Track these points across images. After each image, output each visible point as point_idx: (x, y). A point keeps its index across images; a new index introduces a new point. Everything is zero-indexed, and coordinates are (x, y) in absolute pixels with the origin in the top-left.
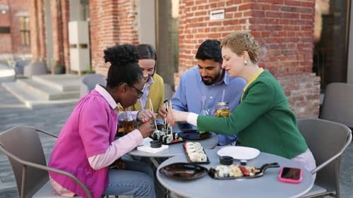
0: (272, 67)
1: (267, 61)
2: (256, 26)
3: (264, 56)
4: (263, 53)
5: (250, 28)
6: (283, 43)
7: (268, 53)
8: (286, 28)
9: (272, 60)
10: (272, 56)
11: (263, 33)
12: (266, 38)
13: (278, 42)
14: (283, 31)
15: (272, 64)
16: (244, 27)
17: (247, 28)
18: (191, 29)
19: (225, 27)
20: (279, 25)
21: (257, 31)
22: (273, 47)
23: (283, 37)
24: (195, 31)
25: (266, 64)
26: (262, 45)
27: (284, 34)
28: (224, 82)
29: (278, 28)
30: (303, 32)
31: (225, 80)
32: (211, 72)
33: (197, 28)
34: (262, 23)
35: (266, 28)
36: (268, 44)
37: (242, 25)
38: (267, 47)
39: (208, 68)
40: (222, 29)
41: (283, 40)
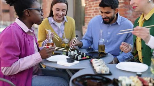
1: (132, 18)
3: (131, 15)
4: (130, 13)
10: (135, 15)
18: (91, 3)
21: (127, 2)
24: (93, 4)
26: (130, 9)
28: (117, 23)
31: (118, 22)
32: (109, 15)
33: (94, 2)
38: (132, 11)
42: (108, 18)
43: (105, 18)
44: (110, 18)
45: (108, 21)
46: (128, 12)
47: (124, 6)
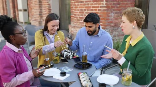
0: (116, 23)
1: (114, 20)
2: (109, 3)
3: (112, 17)
4: (112, 16)
5: (106, 4)
6: (121, 11)
7: (114, 16)
8: (122, 4)
9: (116, 19)
10: (116, 17)
11: (112, 7)
12: (113, 9)
13: (119, 10)
14: (121, 5)
15: (116, 21)
16: (103, 4)
17: (104, 4)
18: (77, 4)
19: (93, 3)
20: (119, 2)
21: (109, 6)
22: (116, 13)
23: (121, 8)
24: (78, 5)
25: (113, 21)
26: (112, 12)
27: (122, 6)
28: (98, 35)
29: (119, 4)
30: (130, 5)
31: (99, 34)
32: (91, 29)
33: (79, 3)
34: (112, 1)
35: (113, 4)
36: (115, 12)
37: (102, 2)
38: (114, 13)
39: (89, 27)
40: (92, 4)
41: (121, 10)
42: (91, 31)
43: (88, 31)
44: (92, 31)
45: (91, 33)
46: (110, 15)
47: (106, 10)
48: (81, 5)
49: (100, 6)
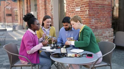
0: (96, 26)
1: (94, 24)
2: (90, 12)
3: (93, 22)
4: (93, 21)
5: (88, 13)
6: (100, 18)
7: (95, 21)
8: (101, 13)
10: (96, 22)
11: (93, 15)
12: (94, 16)
13: (98, 18)
14: (100, 14)
15: (96, 25)
16: (86, 13)
17: (87, 13)
19: (80, 13)
20: (98, 12)
21: (91, 14)
22: (96, 19)
23: (100, 16)
26: (93, 19)
27: (100, 15)
28: (72, 30)
29: (98, 13)
30: (107, 14)
33: (72, 13)
34: (92, 11)
35: (94, 13)
36: (95, 18)
37: (86, 12)
38: (94, 20)
39: (66, 25)
40: (80, 14)
46: (91, 20)
47: (89, 17)
48: (72, 14)
49: (84, 14)
